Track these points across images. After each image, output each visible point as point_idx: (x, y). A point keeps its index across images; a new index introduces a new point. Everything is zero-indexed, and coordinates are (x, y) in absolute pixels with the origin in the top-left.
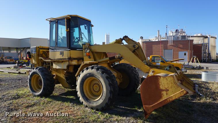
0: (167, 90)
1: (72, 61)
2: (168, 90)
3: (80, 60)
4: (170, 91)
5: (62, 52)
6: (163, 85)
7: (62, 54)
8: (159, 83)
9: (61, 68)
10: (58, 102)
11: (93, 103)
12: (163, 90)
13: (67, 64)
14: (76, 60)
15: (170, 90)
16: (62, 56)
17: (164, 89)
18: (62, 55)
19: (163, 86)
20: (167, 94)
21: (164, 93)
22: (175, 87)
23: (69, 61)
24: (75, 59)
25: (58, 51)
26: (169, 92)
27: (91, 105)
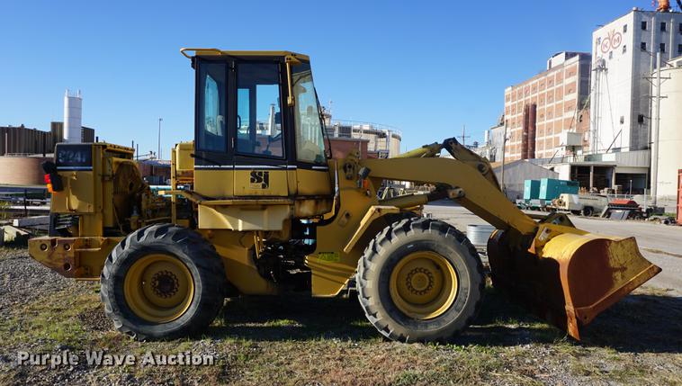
0: (623, 269)
1: (300, 203)
2: (625, 269)
3: (322, 200)
4: (628, 270)
5: (260, 173)
6: (616, 258)
7: (259, 181)
8: (606, 255)
9: (261, 228)
10: (278, 343)
11: (426, 326)
12: (616, 270)
13: (285, 213)
14: (312, 203)
15: (630, 268)
16: (264, 187)
17: (617, 266)
18: (260, 184)
19: (615, 261)
20: (623, 277)
21: (618, 275)
22: (637, 261)
23: (294, 204)
24: (309, 197)
25: (237, 169)
26: (627, 273)
27: (421, 331)
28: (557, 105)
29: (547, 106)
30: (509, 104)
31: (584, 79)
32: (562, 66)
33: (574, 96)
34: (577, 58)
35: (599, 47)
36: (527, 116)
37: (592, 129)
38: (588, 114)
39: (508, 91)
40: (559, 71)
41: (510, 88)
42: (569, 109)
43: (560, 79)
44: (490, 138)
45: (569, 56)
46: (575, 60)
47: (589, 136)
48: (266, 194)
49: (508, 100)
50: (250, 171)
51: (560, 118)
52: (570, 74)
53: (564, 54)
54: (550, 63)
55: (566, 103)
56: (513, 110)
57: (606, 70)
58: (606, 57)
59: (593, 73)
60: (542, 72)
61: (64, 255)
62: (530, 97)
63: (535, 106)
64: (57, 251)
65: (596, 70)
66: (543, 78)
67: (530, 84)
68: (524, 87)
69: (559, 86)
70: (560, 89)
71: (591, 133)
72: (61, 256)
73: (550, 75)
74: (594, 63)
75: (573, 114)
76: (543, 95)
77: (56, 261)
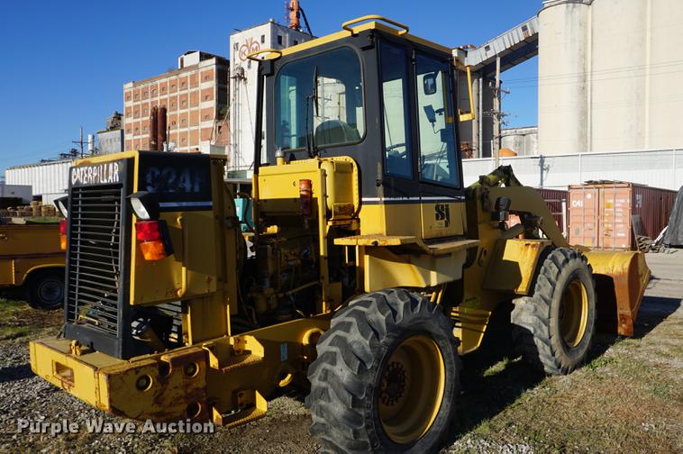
5: (443, 207)
16: (446, 226)
18: (443, 221)
25: (424, 202)
28: (191, 112)
29: (179, 112)
30: (130, 104)
31: (222, 86)
32: (195, 67)
33: (212, 104)
34: (213, 61)
35: (237, 53)
36: (155, 122)
37: (232, 142)
38: (228, 125)
39: (128, 87)
40: (193, 72)
41: (131, 85)
42: (206, 118)
43: (194, 83)
44: (96, 145)
45: (204, 57)
46: (211, 64)
47: (230, 149)
48: (449, 234)
49: (128, 98)
50: (435, 204)
51: (195, 128)
52: (206, 78)
53: (198, 54)
54: (182, 62)
55: (203, 111)
56: (136, 113)
57: (245, 79)
58: (245, 65)
59: (232, 81)
60: (172, 70)
61: (187, 386)
62: (158, 98)
63: (164, 110)
64: (173, 383)
65: (235, 78)
66: (174, 78)
67: (158, 82)
68: (150, 84)
69: (193, 90)
70: (195, 94)
71: (232, 147)
72: (181, 392)
73: (184, 75)
74: (233, 71)
75: (210, 124)
76: (175, 98)
77: (171, 405)
